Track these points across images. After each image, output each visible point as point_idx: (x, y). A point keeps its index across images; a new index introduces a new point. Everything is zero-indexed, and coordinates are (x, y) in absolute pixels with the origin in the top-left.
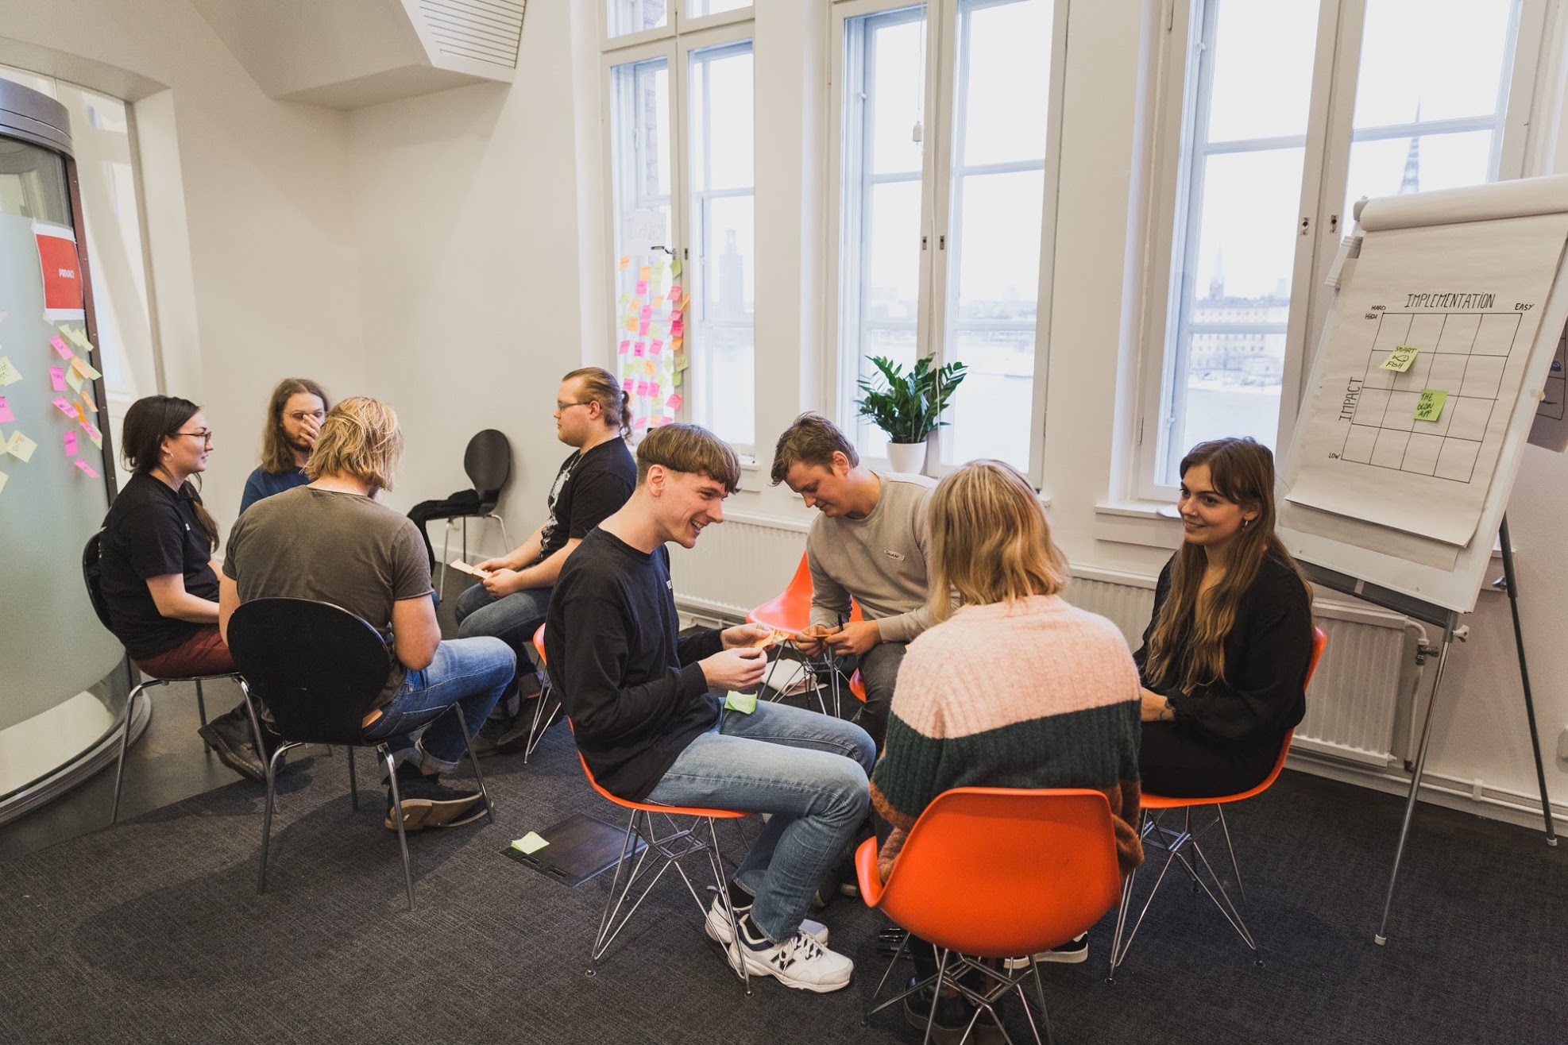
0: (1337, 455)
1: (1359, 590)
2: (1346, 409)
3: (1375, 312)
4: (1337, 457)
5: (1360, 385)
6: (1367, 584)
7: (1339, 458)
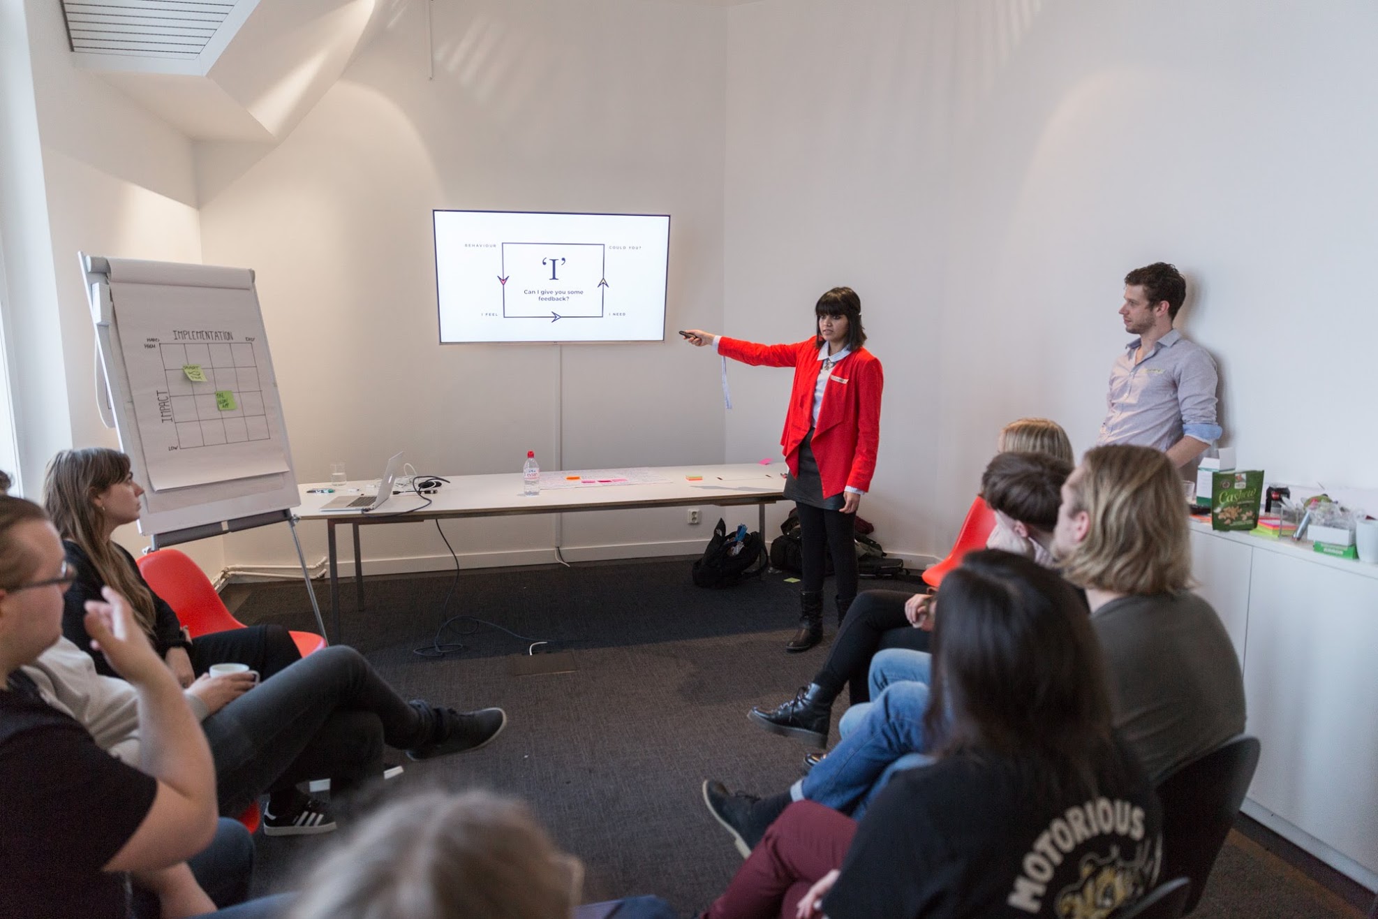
0: (175, 446)
1: (225, 527)
2: (164, 414)
3: (152, 343)
4: (176, 448)
5: (167, 395)
6: (229, 521)
7: (178, 448)
